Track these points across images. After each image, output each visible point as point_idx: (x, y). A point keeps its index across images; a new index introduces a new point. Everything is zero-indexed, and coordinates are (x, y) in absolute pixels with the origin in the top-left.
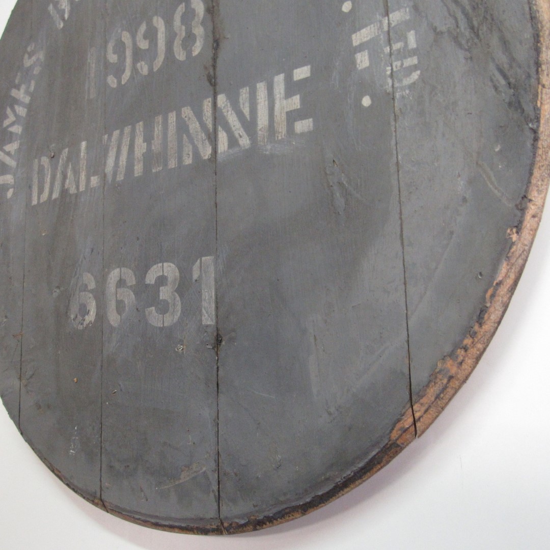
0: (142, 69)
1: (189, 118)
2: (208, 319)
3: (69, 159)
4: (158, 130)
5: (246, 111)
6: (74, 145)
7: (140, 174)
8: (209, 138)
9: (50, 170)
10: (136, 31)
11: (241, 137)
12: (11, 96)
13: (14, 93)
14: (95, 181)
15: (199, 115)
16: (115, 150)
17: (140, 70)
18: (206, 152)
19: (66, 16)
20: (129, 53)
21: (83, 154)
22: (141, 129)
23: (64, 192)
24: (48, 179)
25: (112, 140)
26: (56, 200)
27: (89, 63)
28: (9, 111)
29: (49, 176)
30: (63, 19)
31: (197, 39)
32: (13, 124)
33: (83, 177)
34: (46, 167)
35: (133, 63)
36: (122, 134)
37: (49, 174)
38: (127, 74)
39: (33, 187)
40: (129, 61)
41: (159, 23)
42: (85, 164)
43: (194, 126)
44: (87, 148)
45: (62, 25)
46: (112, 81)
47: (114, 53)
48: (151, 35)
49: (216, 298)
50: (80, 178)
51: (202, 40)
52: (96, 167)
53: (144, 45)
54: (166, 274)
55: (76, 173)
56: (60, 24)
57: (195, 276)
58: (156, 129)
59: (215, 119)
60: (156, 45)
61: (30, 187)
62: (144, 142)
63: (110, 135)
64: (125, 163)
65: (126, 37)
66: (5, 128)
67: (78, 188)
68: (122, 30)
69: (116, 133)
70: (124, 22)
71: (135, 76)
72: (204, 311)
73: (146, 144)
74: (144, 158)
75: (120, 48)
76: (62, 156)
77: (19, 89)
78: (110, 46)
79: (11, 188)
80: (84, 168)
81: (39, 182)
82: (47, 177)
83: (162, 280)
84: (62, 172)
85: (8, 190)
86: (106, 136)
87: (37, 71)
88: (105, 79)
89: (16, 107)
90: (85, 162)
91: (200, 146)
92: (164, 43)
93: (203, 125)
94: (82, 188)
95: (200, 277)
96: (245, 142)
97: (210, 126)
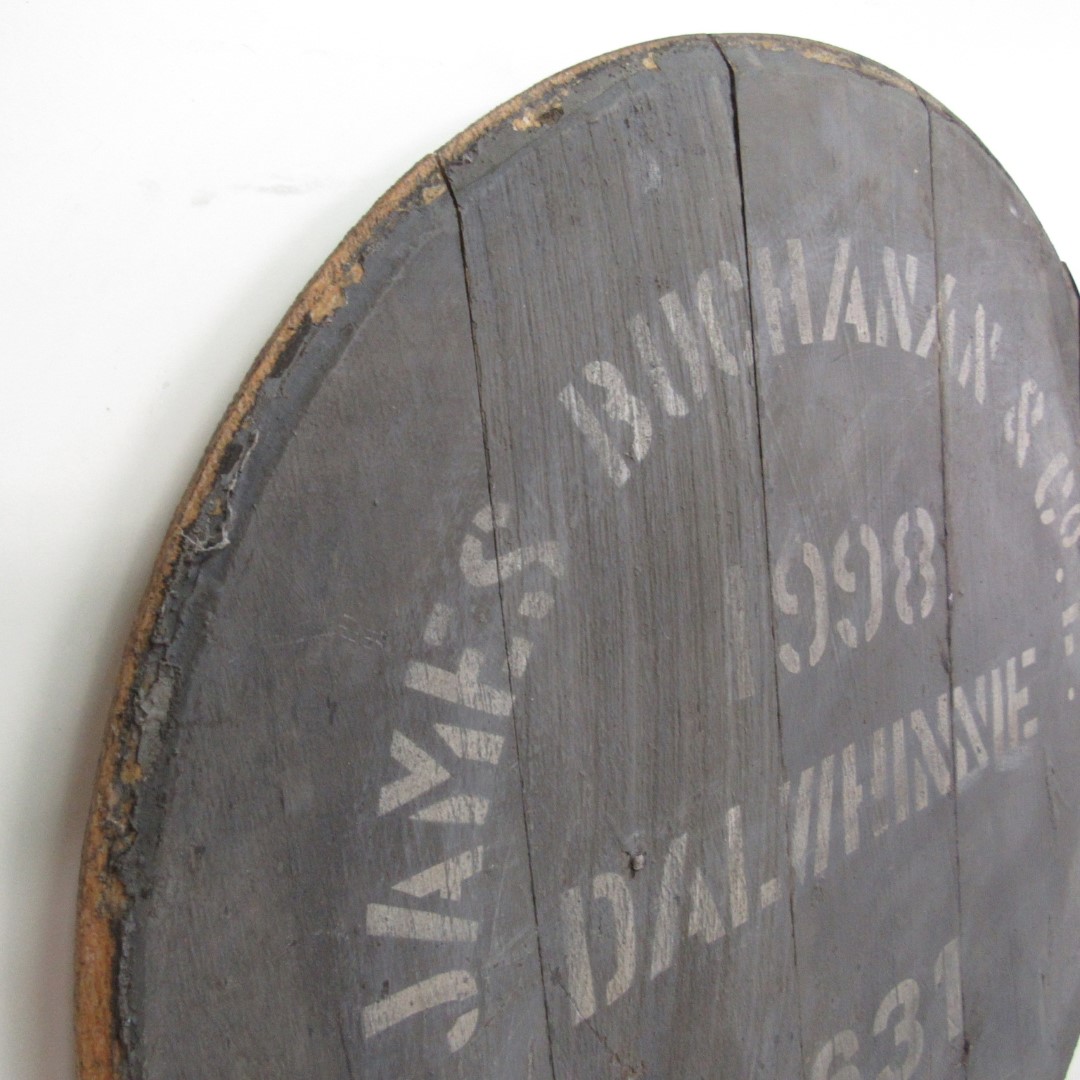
0: (846, 635)
1: (922, 731)
2: (954, 1031)
3: (692, 861)
4: (879, 756)
5: (983, 711)
6: (705, 821)
7: (855, 848)
8: (946, 758)
9: (630, 905)
10: (832, 550)
11: (979, 751)
12: (405, 692)
13: (423, 678)
14: (769, 892)
15: (933, 722)
16: (807, 812)
17: (843, 637)
18: (944, 783)
19: (640, 450)
20: (820, 597)
21: (733, 838)
22: (853, 760)
23: (688, 947)
24: (628, 932)
25: (800, 792)
26: (662, 977)
27: (730, 608)
28: (403, 746)
29: (631, 924)
30: (630, 458)
31: (927, 588)
32: (438, 793)
33: (739, 893)
34: (615, 900)
35: (831, 620)
36: (818, 774)
37: (631, 917)
38: (820, 643)
39: (573, 972)
40: (821, 614)
41: (870, 541)
42: (742, 861)
43: (928, 741)
44: (744, 822)
45: (624, 474)
46: (790, 658)
47: (790, 591)
48: (857, 562)
49: (963, 994)
50: (732, 898)
51: (932, 589)
52: (770, 859)
53: (847, 582)
54: (901, 1002)
55: (719, 888)
56: (616, 469)
57: (938, 979)
58: (876, 756)
59: (952, 727)
60: (868, 586)
61: (559, 978)
62: (858, 784)
63: (796, 783)
64: (827, 834)
65: (812, 557)
66: (392, 814)
67: (727, 920)
68: (804, 540)
69: (806, 776)
70: (807, 520)
71: (835, 649)
72: (950, 1022)
73: (861, 787)
74: (859, 814)
75: (801, 580)
76: (669, 858)
77: (452, 668)
78: (780, 572)
79: (468, 1010)
80: (741, 871)
81: (593, 951)
82: (626, 927)
83: (896, 1015)
84: (677, 898)
85: (449, 1023)
86: (787, 786)
87: (533, 605)
88: (775, 652)
89: (445, 731)
90: (741, 855)
91: (936, 774)
92: (880, 585)
93: (938, 738)
94: (739, 918)
95: (943, 978)
96: (983, 758)
97: (947, 741)
